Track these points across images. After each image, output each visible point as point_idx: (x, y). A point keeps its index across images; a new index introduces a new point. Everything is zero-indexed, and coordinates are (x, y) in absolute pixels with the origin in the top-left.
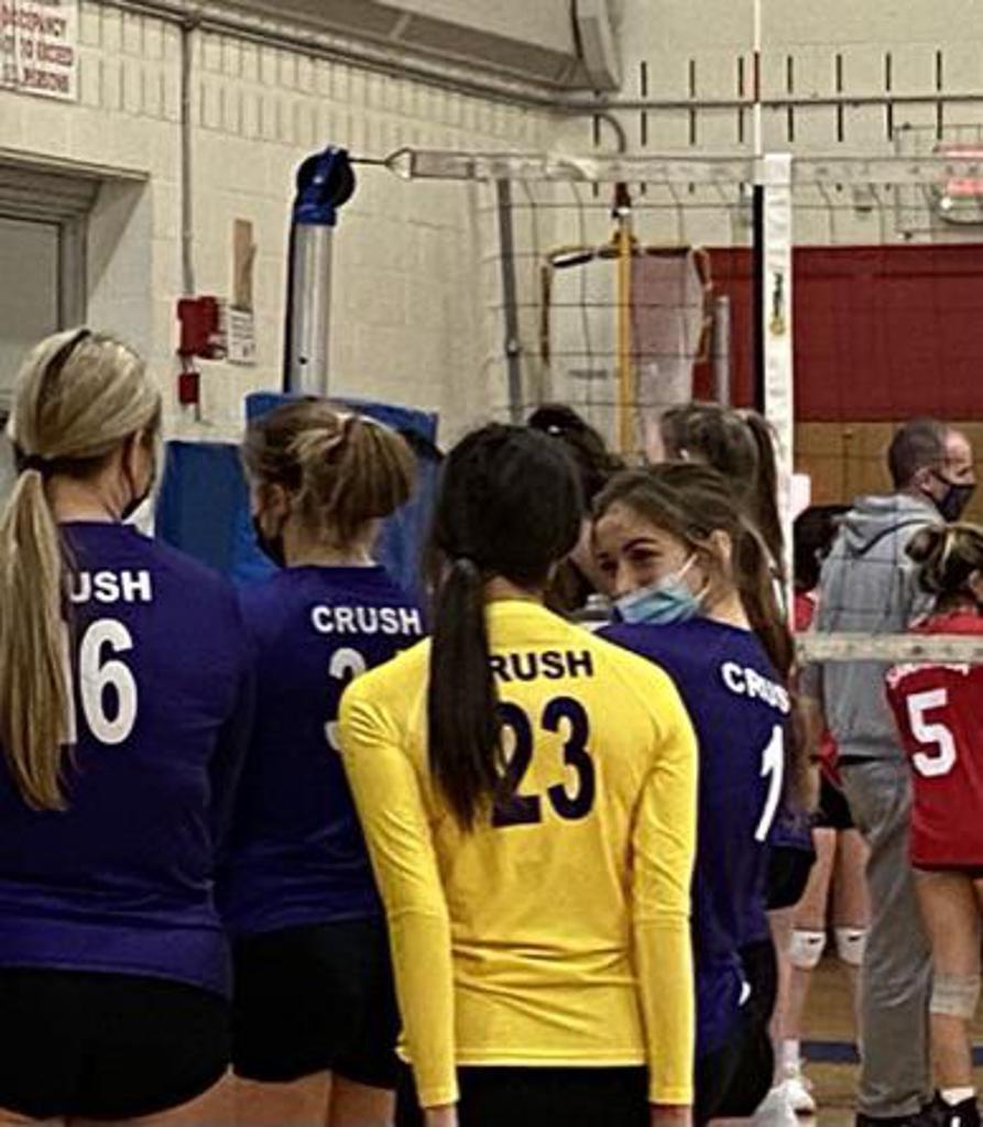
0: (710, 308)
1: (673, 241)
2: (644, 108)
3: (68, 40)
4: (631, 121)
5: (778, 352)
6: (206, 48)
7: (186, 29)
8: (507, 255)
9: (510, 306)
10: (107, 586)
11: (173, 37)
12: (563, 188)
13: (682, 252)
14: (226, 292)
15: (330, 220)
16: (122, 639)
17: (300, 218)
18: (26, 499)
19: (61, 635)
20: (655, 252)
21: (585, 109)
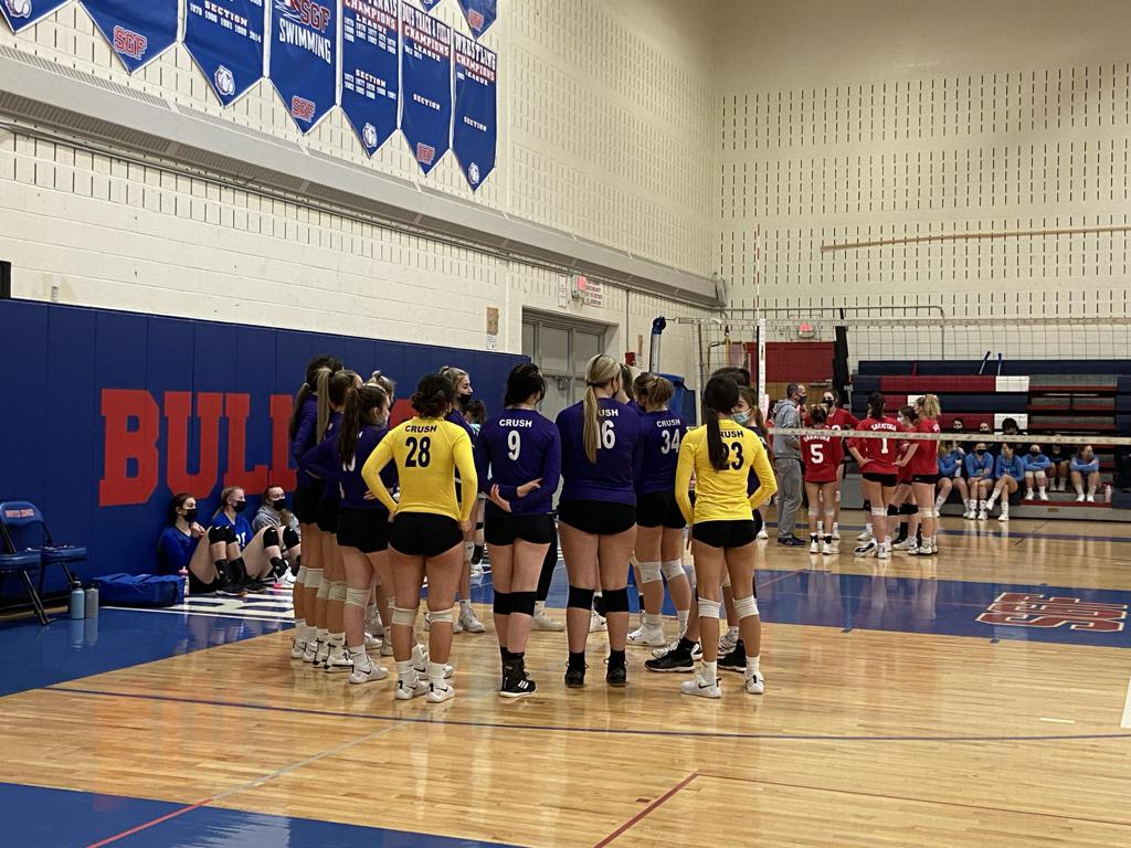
0: (746, 356)
1: (738, 340)
2: (732, 311)
3: (601, 293)
4: (729, 314)
5: (762, 364)
6: (632, 296)
7: (628, 291)
8: (700, 342)
9: (701, 353)
10: (609, 413)
11: (625, 293)
12: (713, 327)
13: (740, 343)
14: (636, 351)
15: (660, 333)
16: (612, 425)
17: (653, 332)
18: (589, 392)
19: (598, 424)
20: (734, 343)
21: (718, 311)
